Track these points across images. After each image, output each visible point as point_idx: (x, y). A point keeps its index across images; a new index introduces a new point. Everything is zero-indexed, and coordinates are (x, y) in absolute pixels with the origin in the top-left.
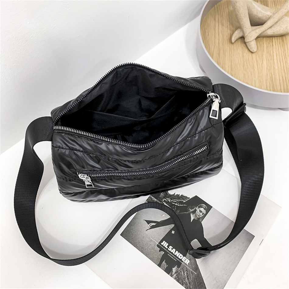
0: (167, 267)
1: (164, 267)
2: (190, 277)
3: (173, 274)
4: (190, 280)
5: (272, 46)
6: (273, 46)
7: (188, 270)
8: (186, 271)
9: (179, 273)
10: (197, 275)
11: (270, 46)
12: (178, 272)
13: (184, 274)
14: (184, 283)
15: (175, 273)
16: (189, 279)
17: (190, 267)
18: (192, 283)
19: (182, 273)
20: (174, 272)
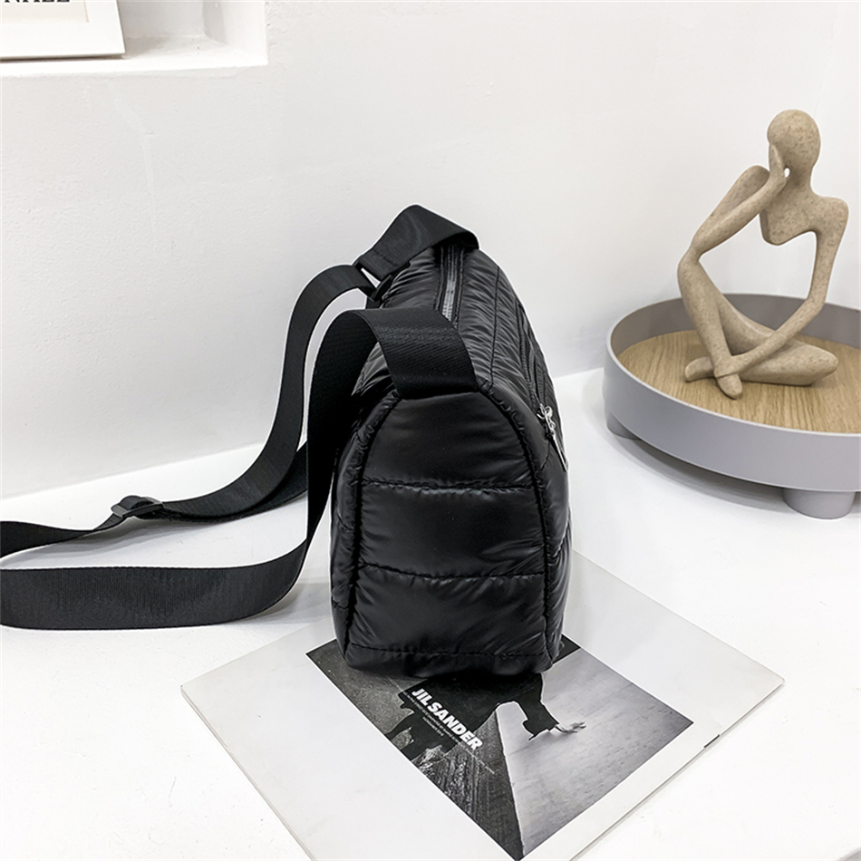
0: (409, 745)
1: (404, 743)
2: (473, 776)
3: (424, 761)
4: (472, 784)
5: (781, 396)
6: (783, 396)
7: (472, 761)
8: (466, 761)
9: (442, 764)
10: (494, 775)
11: (778, 396)
12: (439, 759)
13: (457, 768)
15: (431, 760)
16: (467, 781)
17: (479, 755)
18: (476, 791)
19: (452, 764)
20: (428, 758)
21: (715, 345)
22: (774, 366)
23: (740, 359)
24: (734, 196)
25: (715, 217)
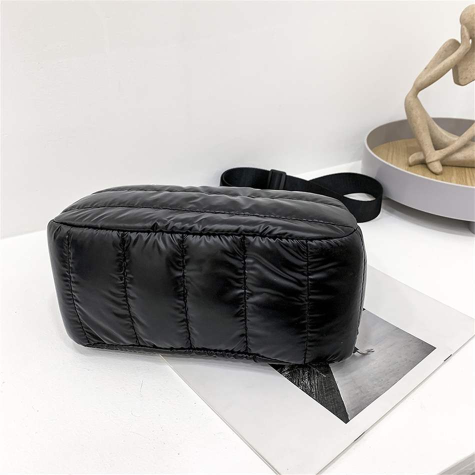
2: (314, 378)
7: (312, 370)
8: (309, 370)
9: (295, 372)
10: (326, 378)
13: (304, 374)
14: (301, 384)
16: (311, 381)
19: (301, 372)
21: (426, 145)
22: (459, 156)
23: (441, 152)
24: (439, 57)
25: (427, 69)
